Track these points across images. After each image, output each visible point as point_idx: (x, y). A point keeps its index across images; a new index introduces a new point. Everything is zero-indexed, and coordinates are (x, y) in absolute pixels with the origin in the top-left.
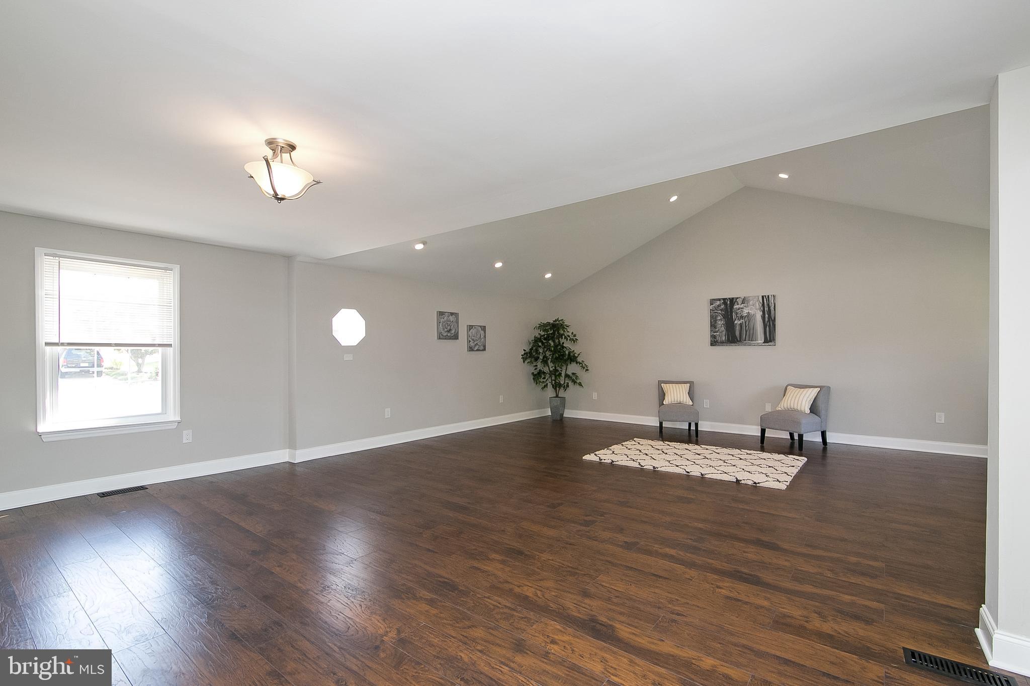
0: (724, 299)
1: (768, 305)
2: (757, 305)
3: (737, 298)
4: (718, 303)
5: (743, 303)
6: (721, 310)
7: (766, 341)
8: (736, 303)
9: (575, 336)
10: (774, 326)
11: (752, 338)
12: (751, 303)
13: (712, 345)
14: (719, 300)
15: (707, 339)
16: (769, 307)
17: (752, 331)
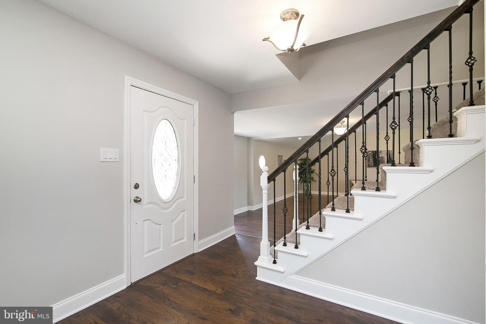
0: (373, 151)
1: (389, 154)
4: (370, 152)
5: (380, 153)
6: (372, 155)
12: (383, 153)
13: (368, 167)
17: (383, 162)
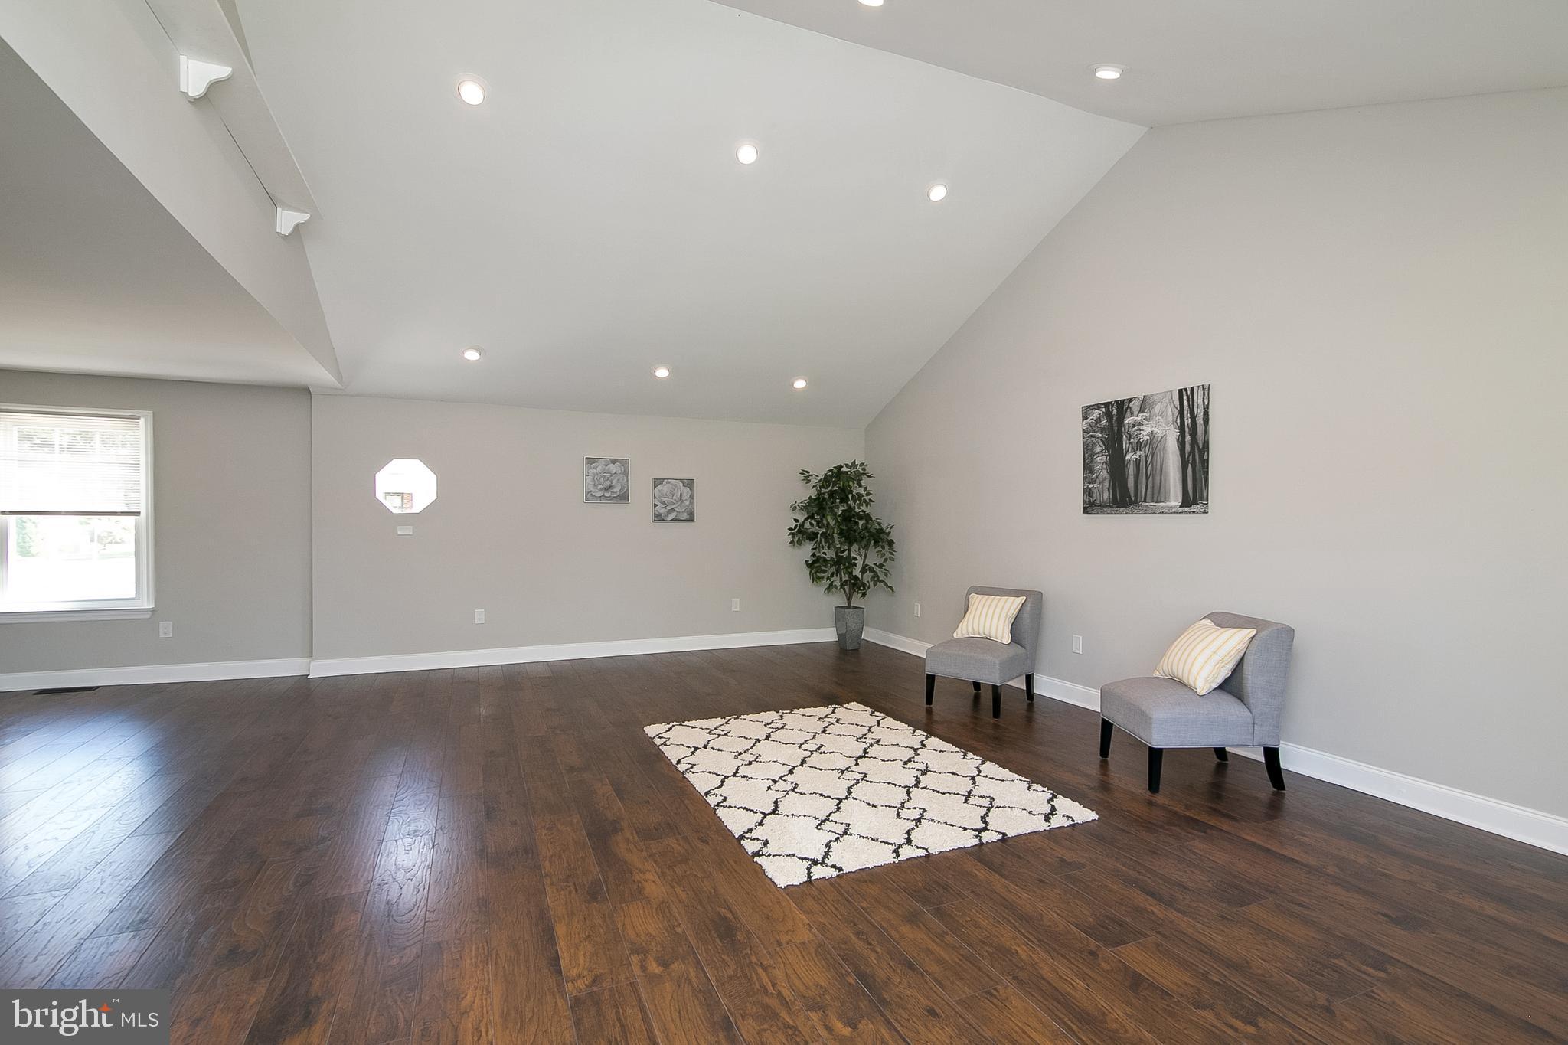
0: (1107, 405)
1: (1192, 411)
2: (1170, 413)
3: (1131, 400)
4: (1096, 414)
5: (1142, 411)
6: (1102, 430)
7: (1186, 502)
8: (1128, 413)
10: (1205, 463)
11: (1158, 494)
12: (1157, 409)
13: (1086, 510)
14: (1098, 407)
15: (1078, 498)
16: (1193, 417)
17: (1158, 478)
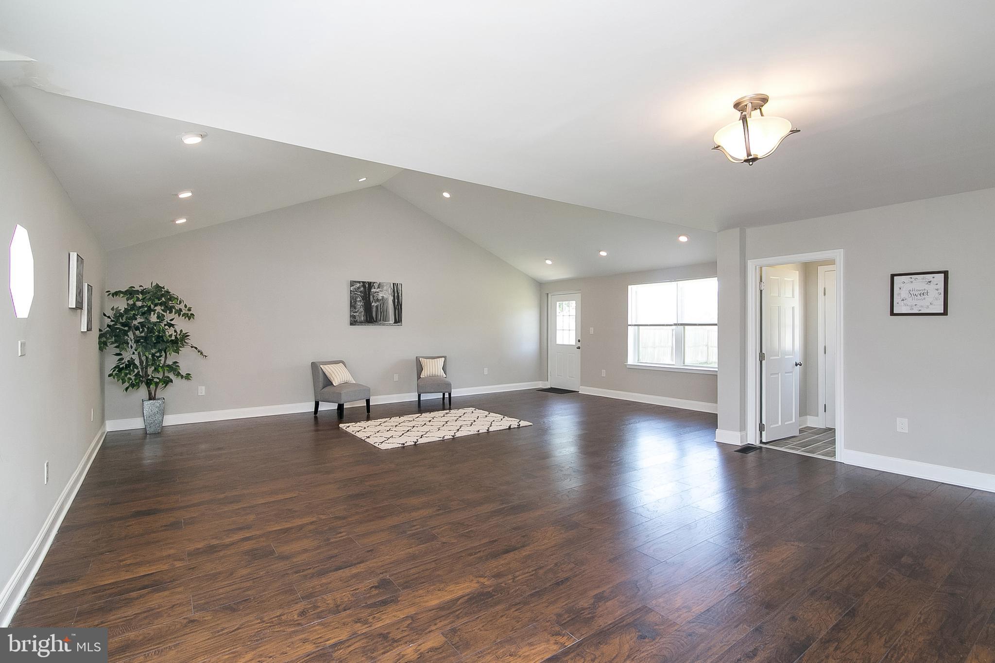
0: (364, 282)
1: (397, 291)
2: (390, 291)
3: (374, 283)
4: (358, 285)
5: (378, 287)
6: (361, 292)
7: (396, 322)
8: (373, 288)
9: (189, 310)
10: (401, 309)
11: (385, 319)
12: (385, 288)
13: (351, 324)
14: (359, 282)
15: (347, 319)
16: (398, 293)
17: (385, 313)
